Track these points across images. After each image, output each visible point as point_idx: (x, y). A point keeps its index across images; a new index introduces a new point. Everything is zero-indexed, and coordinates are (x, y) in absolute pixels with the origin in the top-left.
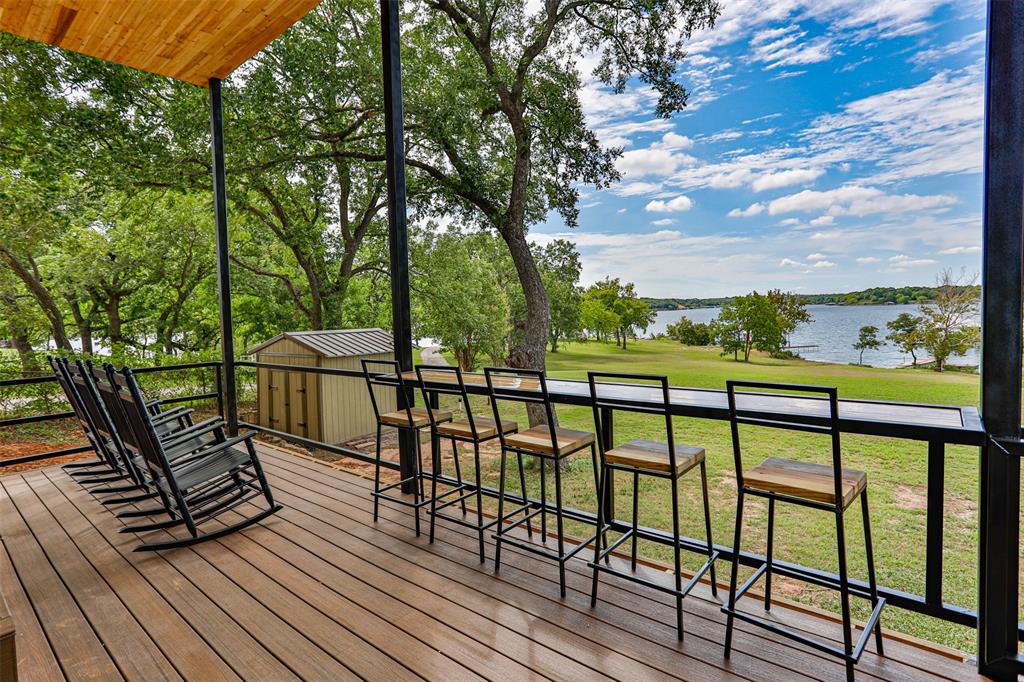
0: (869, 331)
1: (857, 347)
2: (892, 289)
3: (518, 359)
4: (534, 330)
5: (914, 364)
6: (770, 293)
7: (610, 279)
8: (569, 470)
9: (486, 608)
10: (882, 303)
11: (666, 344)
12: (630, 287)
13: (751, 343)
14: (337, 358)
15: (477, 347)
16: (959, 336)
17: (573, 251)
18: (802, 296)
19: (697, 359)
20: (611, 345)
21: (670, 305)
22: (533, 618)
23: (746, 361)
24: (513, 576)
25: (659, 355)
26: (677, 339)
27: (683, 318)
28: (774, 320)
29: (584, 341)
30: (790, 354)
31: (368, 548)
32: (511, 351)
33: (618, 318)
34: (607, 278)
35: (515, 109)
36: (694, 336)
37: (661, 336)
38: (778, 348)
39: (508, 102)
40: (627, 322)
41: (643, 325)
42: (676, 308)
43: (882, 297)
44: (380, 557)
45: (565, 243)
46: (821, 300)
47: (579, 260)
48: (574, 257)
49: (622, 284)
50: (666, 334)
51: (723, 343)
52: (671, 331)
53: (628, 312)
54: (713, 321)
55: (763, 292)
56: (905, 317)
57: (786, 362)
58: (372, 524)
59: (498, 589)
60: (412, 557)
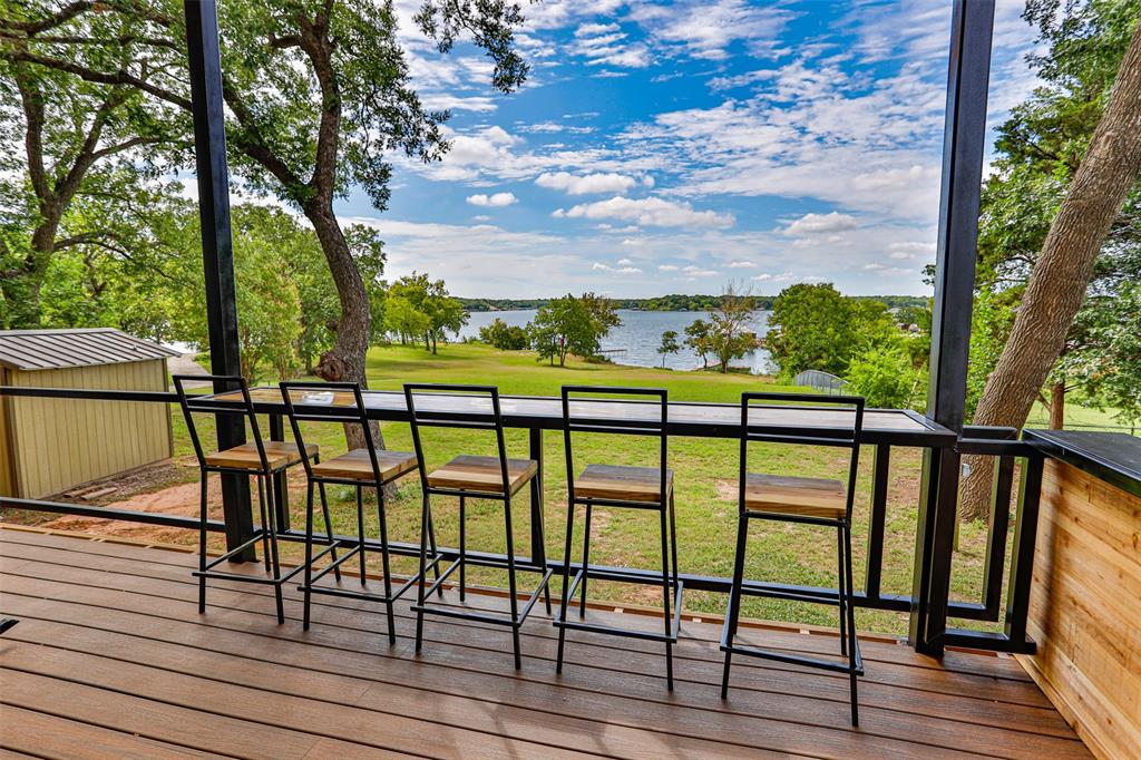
0: (670, 335)
1: (660, 351)
2: (685, 297)
3: (333, 369)
4: (351, 332)
5: (705, 366)
6: (584, 296)
7: (417, 275)
8: (399, 497)
9: (426, 707)
10: (678, 309)
11: (480, 349)
12: (440, 285)
13: (566, 348)
14: (42, 371)
15: (257, 353)
16: (739, 341)
17: (375, 239)
18: (614, 301)
19: (513, 364)
20: (419, 350)
21: (480, 306)
22: (494, 707)
23: (562, 366)
24: (443, 655)
25: (471, 361)
26: (491, 342)
27: (497, 320)
28: (588, 324)
29: (388, 345)
30: (603, 357)
31: (204, 657)
32: (322, 358)
33: (428, 319)
34: (414, 273)
35: (320, 48)
36: (508, 340)
37: (473, 340)
38: (591, 352)
39: (310, 37)
40: (438, 323)
41: (455, 328)
42: (487, 309)
43: (678, 303)
44: (227, 668)
45: (366, 228)
46: (626, 304)
47: (383, 250)
48: (377, 246)
49: (431, 280)
50: (479, 338)
51: (539, 347)
52: (485, 334)
53: (439, 312)
54: (529, 324)
55: (578, 296)
56: (699, 323)
57: (599, 366)
58: (198, 619)
59: (429, 676)
60: (285, 656)
